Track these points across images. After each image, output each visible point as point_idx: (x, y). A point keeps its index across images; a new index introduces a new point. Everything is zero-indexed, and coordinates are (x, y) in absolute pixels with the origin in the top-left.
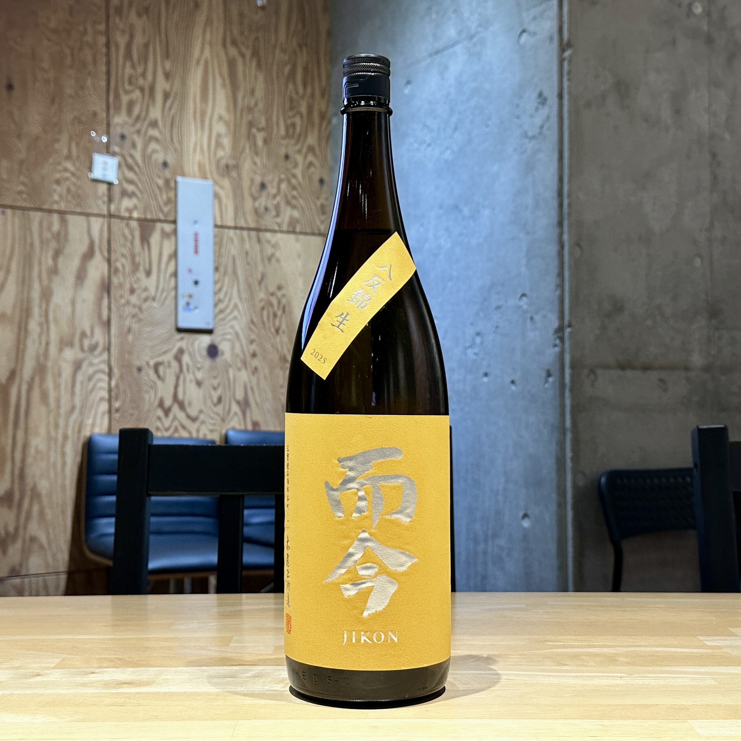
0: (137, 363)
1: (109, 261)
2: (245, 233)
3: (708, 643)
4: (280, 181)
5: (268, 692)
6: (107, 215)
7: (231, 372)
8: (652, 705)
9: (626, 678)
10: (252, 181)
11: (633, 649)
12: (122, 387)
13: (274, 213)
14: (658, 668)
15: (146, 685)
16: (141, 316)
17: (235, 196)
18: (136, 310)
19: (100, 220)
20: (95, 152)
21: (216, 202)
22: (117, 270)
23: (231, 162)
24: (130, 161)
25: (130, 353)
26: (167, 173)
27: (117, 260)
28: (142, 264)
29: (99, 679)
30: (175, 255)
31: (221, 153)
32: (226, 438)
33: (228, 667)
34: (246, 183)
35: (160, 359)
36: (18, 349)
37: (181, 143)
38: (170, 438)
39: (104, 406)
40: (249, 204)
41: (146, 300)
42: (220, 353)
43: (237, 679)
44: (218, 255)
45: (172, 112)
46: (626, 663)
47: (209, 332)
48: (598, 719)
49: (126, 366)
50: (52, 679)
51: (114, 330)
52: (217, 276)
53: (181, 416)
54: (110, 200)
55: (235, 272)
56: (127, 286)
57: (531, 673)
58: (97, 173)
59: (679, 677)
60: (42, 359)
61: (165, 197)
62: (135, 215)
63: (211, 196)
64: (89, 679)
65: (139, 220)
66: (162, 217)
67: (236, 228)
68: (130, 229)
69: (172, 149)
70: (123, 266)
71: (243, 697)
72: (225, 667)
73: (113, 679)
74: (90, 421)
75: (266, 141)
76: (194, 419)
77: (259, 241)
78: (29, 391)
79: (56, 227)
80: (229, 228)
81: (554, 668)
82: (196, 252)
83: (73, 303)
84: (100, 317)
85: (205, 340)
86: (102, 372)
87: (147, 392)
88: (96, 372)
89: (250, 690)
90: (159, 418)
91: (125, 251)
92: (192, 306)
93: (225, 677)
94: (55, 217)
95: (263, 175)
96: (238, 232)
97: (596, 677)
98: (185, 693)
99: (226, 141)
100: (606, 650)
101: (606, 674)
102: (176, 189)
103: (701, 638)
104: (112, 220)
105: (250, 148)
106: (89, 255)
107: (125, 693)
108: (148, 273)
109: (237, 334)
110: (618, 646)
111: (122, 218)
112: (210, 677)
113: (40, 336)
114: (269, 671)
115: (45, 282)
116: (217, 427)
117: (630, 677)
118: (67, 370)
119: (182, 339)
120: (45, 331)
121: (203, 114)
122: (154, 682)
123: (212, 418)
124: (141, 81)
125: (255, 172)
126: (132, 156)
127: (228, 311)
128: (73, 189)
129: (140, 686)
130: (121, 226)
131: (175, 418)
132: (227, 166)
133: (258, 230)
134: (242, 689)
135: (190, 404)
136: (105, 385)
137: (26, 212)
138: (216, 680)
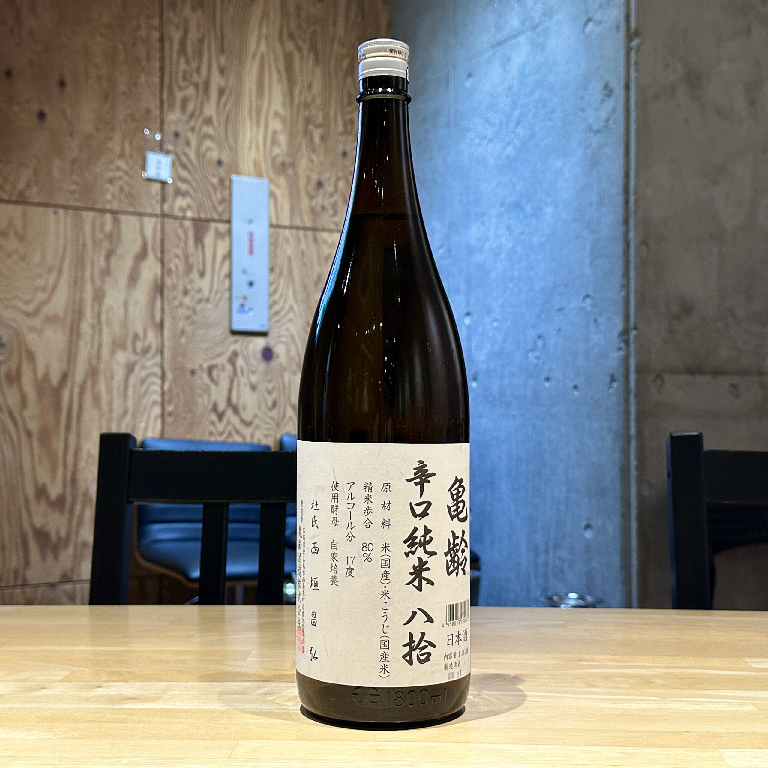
0: (190, 366)
1: (162, 262)
2: (301, 233)
3: (753, 665)
4: (338, 179)
5: (276, 711)
6: (161, 215)
7: (286, 376)
8: (683, 732)
9: (659, 702)
10: (309, 179)
11: (672, 670)
12: (175, 391)
13: (331, 212)
14: (697, 692)
15: (152, 701)
16: (195, 318)
17: (291, 195)
18: (190, 312)
19: (154, 220)
20: (150, 150)
21: (272, 201)
22: (170, 271)
23: (288, 160)
24: (184, 158)
25: (184, 355)
26: (222, 172)
27: (170, 261)
28: (195, 264)
29: (105, 693)
30: (229, 255)
31: (277, 151)
32: (281, 444)
33: (240, 683)
34: (302, 182)
35: (213, 362)
36: (70, 352)
37: (236, 140)
38: (224, 443)
39: (157, 410)
40: (305, 203)
41: (200, 301)
42: (274, 356)
43: (247, 696)
44: (273, 255)
45: (227, 109)
46: (663, 685)
47: (264, 334)
48: (622, 746)
49: (179, 369)
50: (57, 693)
51: (167, 332)
52: (273, 277)
53: (235, 420)
54: (164, 199)
55: (290, 273)
56: (181, 287)
57: (557, 695)
58: (151, 172)
59: (716, 702)
60: (94, 362)
61: (219, 195)
62: (189, 214)
63: (266, 193)
64: (95, 693)
65: (193, 220)
66: (216, 217)
67: (291, 227)
68: (185, 230)
69: (227, 148)
70: (177, 267)
71: (249, 715)
72: (237, 683)
73: (118, 693)
74: (143, 425)
75: (323, 138)
76: (248, 424)
77: (316, 240)
78: (82, 394)
79: (109, 227)
80: (285, 227)
81: (584, 690)
82: (251, 252)
83: (126, 304)
84: (153, 317)
85: (260, 343)
86: (154, 374)
87: (201, 395)
88: (148, 375)
89: (258, 708)
90: (213, 423)
91: (179, 252)
92: (246, 308)
93: (235, 693)
94: (108, 217)
95: (320, 173)
96: (294, 231)
97: (628, 700)
98: (190, 710)
99: (283, 139)
100: (643, 671)
101: (638, 698)
102: (230, 188)
103: (747, 660)
104: (167, 220)
105: (307, 145)
106: (142, 256)
107: (128, 709)
108: (202, 274)
109: (292, 336)
110: (657, 667)
111: (175, 218)
112: (221, 693)
113: (93, 337)
114: (283, 688)
115: (98, 283)
116: (272, 432)
117: (663, 701)
118: (119, 373)
119: (236, 342)
120: (97, 332)
121: (259, 111)
122: (160, 697)
123: (266, 423)
124: (196, 78)
125: (312, 170)
126: (186, 154)
127: (283, 313)
128: (126, 188)
129: (144, 702)
130: (174, 226)
131: (229, 422)
132: (283, 164)
133: (314, 229)
134: (250, 707)
135: (244, 408)
136: (158, 388)
137: (80, 212)
138: (225, 697)
